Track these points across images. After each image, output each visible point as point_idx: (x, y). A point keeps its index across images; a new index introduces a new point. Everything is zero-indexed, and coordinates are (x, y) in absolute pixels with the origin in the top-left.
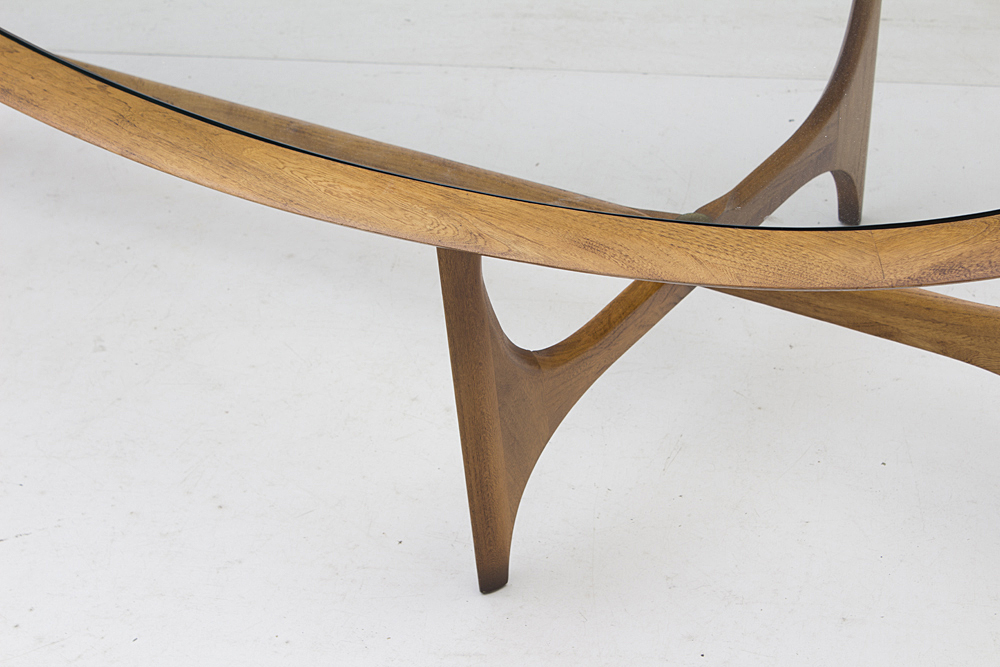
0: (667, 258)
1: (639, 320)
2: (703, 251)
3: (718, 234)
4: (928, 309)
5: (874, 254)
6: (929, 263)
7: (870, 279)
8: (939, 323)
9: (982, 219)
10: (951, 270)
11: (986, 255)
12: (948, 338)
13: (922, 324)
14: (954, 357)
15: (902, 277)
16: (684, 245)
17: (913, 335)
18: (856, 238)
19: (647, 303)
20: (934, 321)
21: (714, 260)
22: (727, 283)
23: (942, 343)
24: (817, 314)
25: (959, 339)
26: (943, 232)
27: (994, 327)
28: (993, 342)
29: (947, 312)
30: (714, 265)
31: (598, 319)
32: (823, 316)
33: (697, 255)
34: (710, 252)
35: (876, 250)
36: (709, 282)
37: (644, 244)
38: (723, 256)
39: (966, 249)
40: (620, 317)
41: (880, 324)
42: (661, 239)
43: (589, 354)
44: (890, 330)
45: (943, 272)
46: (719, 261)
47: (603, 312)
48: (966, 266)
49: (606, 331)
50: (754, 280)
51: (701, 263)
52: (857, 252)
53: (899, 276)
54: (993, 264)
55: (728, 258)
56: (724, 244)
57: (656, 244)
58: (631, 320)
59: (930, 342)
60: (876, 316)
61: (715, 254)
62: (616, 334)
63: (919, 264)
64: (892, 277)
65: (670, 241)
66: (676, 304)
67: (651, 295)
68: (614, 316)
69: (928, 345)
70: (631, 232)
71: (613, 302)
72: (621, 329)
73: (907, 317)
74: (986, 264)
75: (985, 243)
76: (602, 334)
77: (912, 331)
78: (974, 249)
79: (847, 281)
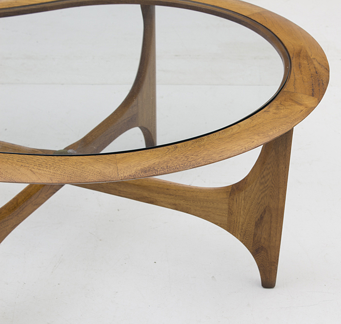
0: (19, 172)
1: (34, 201)
2: (36, 167)
3: (44, 159)
4: (168, 189)
5: (115, 165)
6: (139, 168)
7: (112, 177)
8: (173, 195)
9: (167, 147)
10: (149, 170)
11: (166, 163)
12: (177, 202)
13: (165, 196)
14: (181, 211)
15: (126, 175)
16: (27, 165)
17: (162, 202)
18: (108, 158)
19: (38, 193)
20: (170, 195)
21: (40, 171)
22: (46, 182)
23: (175, 205)
24: (120, 194)
25: (182, 202)
26: (148, 153)
27: (196, 196)
28: (196, 203)
29: (175, 190)
30: (40, 174)
31: (11, 202)
32: (123, 195)
33: (33, 169)
34: (39, 168)
35: (116, 163)
36: (37, 182)
37: (8, 165)
38: (45, 169)
39: (157, 161)
40: (23, 201)
41: (147, 197)
42: (17, 163)
43: (6, 219)
44: (152, 200)
45: (145, 172)
46: (43, 172)
47: (14, 199)
48: (156, 169)
49: (15, 208)
50: (58, 180)
51: (34, 173)
52: (108, 165)
53: (125, 175)
54: (168, 167)
55: (47, 170)
56: (46, 164)
57: (14, 165)
58: (29, 202)
59: (170, 204)
60: (146, 194)
61: (41, 168)
62: (21, 209)
63: (135, 169)
64: (122, 175)
65: (21, 164)
66: (54, 193)
67: (39, 189)
68: (20, 200)
69: (169, 206)
70: (3, 160)
71: (20, 193)
72: (24, 206)
73: (159, 193)
74: (165, 167)
75: (166, 158)
76: (13, 209)
77: (162, 200)
78: (161, 160)
79: (101, 178)
